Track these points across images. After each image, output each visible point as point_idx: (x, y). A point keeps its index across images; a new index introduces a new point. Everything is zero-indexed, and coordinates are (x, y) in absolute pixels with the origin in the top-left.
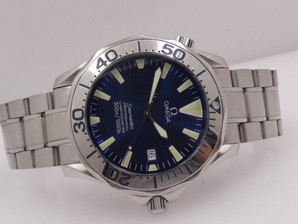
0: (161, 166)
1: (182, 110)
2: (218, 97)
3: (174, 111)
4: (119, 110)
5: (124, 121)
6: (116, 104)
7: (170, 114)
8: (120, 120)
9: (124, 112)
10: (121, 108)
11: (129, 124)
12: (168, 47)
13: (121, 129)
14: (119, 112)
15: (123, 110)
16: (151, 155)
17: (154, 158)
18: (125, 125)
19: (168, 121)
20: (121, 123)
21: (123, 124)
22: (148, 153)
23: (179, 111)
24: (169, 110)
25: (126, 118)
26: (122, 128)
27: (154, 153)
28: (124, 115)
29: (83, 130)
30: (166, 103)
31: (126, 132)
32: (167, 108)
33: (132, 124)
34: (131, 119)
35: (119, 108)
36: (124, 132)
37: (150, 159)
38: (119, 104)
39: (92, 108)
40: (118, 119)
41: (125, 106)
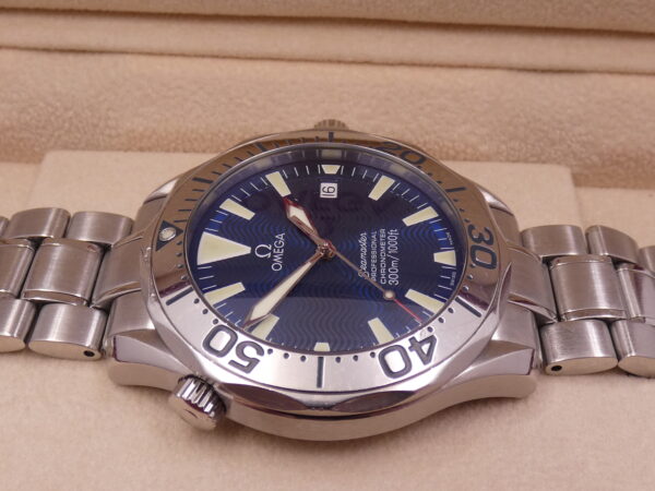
0: (313, 169)
1: (245, 250)
2: (157, 250)
3: (263, 251)
4: (387, 268)
5: (379, 249)
6: (394, 281)
7: (273, 247)
8: (387, 251)
9: (378, 264)
10: (383, 271)
11: (369, 241)
12: (245, 364)
13: (387, 235)
14: (389, 265)
15: (379, 268)
16: (331, 190)
17: (325, 185)
18: (378, 242)
20: (387, 246)
21: (382, 244)
22: (335, 194)
24: (273, 254)
25: (374, 253)
26: (386, 238)
27: (322, 193)
28: (379, 259)
29: (471, 228)
30: (277, 267)
31: (378, 230)
32: (277, 259)
33: (363, 241)
34: (364, 250)
35: (388, 273)
36: (383, 231)
37: (335, 185)
38: (388, 279)
39: (449, 281)
40: (392, 254)
41: (374, 275)
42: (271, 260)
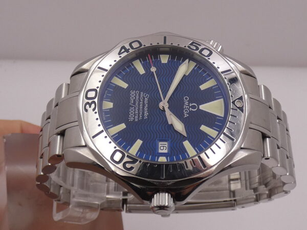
1: (202, 107)
2: (242, 96)
3: (193, 107)
5: (139, 109)
6: (132, 93)
7: (189, 109)
8: (135, 109)
9: (140, 101)
10: (137, 97)
11: (143, 114)
12: (194, 44)
13: (134, 118)
14: (134, 100)
15: (139, 99)
16: (162, 148)
17: (165, 151)
18: (139, 113)
19: (186, 116)
20: (135, 112)
21: (137, 112)
22: (160, 146)
23: (198, 107)
24: (189, 105)
25: (141, 108)
26: (135, 116)
27: (166, 146)
28: (139, 104)
29: (94, 110)
30: (186, 99)
31: (139, 120)
32: (186, 103)
33: (146, 114)
34: (146, 109)
35: (135, 96)
36: (136, 120)
37: (160, 151)
38: (135, 93)
39: (108, 93)
40: (132, 107)
41: (142, 95)
42: (190, 102)
